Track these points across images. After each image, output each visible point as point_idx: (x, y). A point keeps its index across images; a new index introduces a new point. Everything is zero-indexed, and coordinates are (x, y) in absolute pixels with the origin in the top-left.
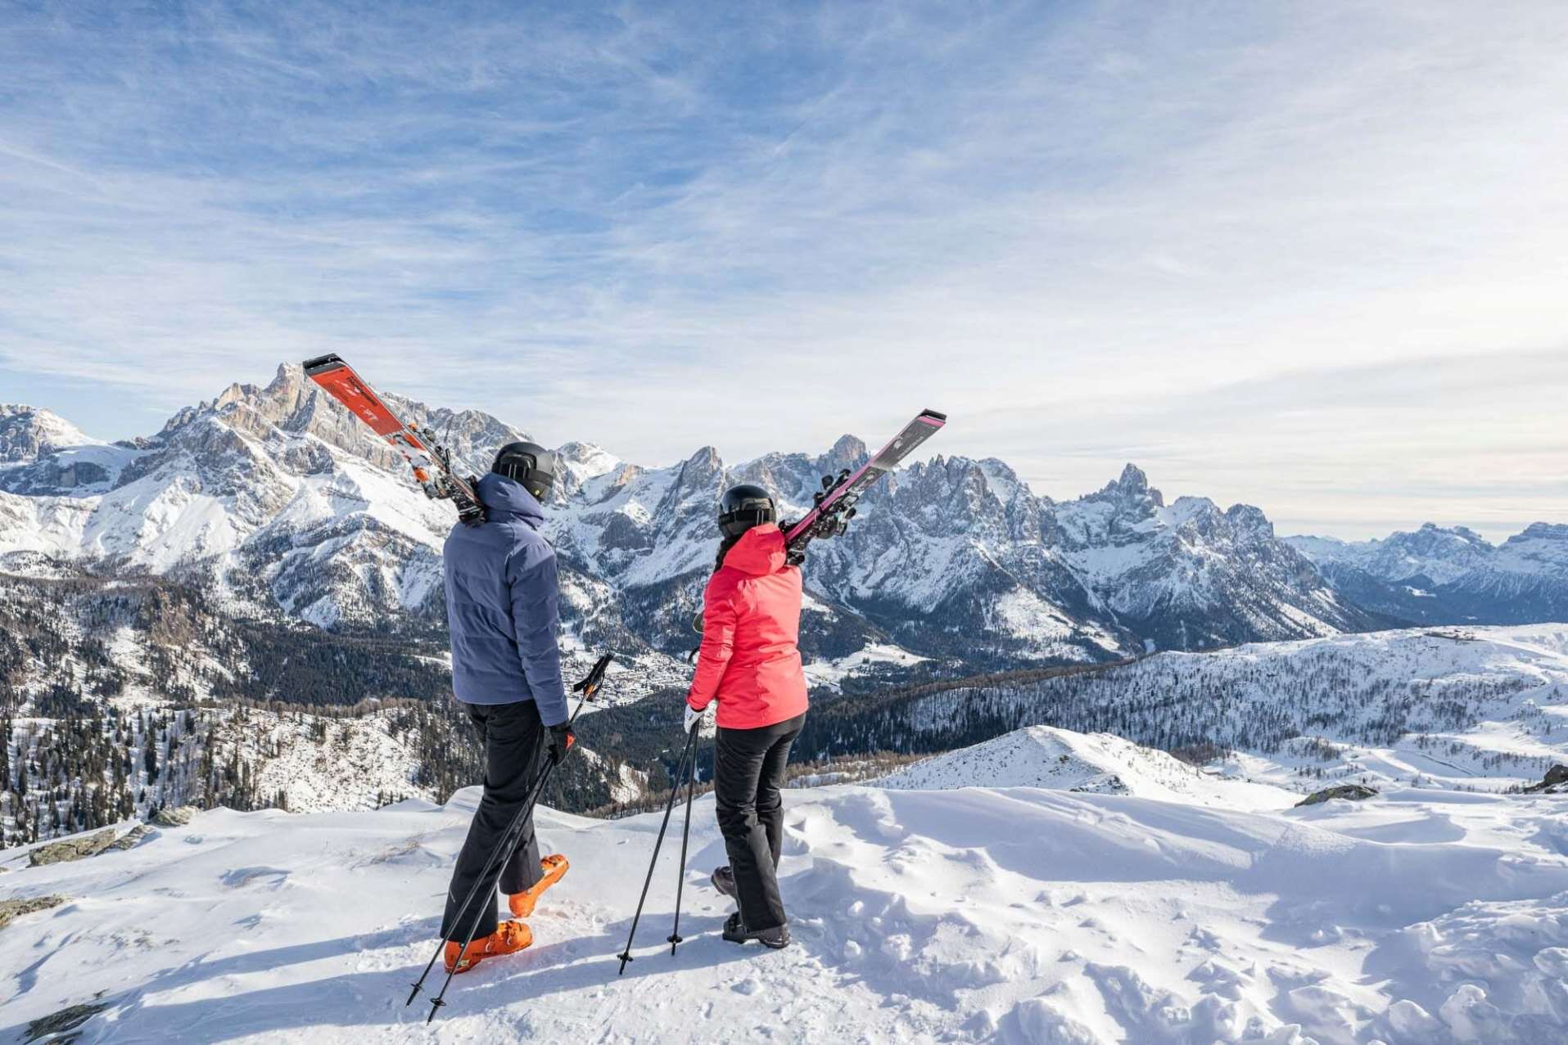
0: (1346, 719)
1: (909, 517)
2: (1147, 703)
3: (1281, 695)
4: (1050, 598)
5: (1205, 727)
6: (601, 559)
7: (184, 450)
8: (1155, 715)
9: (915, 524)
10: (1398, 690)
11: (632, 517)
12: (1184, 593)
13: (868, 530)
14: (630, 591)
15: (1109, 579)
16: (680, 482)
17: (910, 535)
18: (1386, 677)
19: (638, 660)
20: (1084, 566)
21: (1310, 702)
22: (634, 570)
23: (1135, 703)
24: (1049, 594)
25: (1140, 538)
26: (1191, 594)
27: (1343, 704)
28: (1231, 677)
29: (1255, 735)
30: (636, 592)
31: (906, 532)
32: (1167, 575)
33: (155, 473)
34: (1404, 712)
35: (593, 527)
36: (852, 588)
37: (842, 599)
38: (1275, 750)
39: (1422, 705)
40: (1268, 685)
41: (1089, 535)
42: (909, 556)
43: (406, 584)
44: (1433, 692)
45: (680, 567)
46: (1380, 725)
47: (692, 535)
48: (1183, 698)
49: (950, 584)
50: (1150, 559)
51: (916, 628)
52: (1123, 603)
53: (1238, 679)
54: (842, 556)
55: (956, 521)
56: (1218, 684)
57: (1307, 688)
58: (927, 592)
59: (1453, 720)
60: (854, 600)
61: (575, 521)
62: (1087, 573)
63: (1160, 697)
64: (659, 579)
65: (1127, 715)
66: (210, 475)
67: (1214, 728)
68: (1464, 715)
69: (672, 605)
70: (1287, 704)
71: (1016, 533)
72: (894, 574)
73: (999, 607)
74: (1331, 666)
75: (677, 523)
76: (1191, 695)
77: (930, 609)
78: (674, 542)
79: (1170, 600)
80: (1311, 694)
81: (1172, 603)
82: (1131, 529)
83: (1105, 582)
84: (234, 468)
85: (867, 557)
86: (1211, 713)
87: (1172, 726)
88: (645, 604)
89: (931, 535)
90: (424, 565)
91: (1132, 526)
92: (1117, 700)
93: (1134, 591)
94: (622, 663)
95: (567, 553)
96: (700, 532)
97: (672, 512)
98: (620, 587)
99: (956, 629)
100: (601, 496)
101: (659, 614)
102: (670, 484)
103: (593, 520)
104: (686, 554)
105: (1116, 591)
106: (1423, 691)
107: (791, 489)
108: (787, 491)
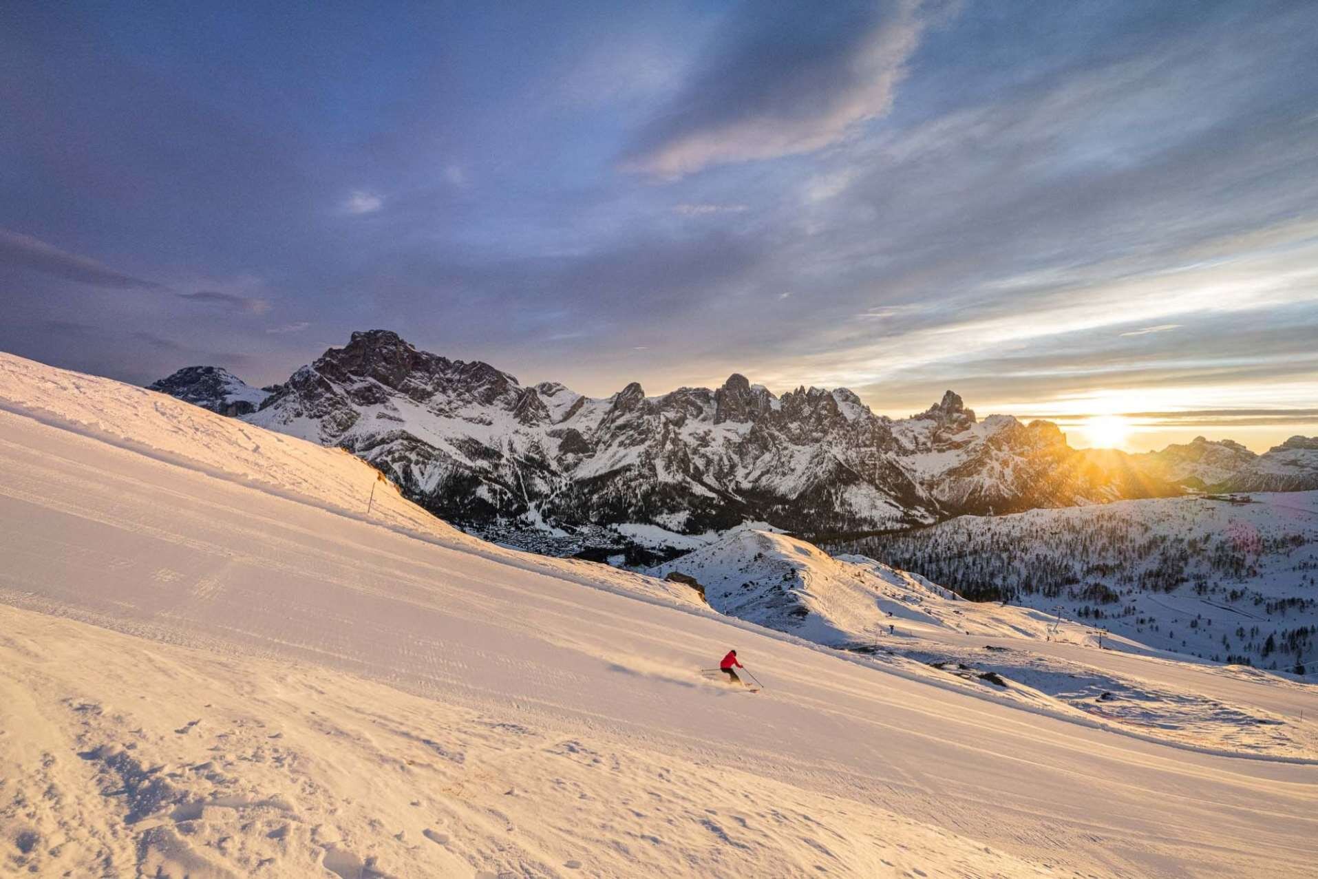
0: (1124, 569)
1: (779, 431)
2: (944, 555)
3: (1063, 549)
4: (886, 489)
5: (992, 575)
6: (560, 460)
7: (293, 390)
8: (949, 566)
9: (784, 436)
10: (1175, 545)
11: (581, 432)
12: (993, 486)
13: (750, 441)
14: (577, 482)
15: (933, 476)
16: (615, 408)
17: (781, 443)
18: (1162, 533)
19: (578, 529)
20: (914, 467)
21: (1090, 555)
22: (582, 468)
23: (934, 556)
24: (885, 486)
25: (957, 446)
26: (998, 486)
27: (1122, 557)
28: (1018, 534)
29: (1038, 581)
30: (582, 483)
31: (777, 442)
32: (979, 473)
33: (275, 405)
34: (1182, 564)
35: (555, 439)
36: (737, 482)
37: (730, 490)
38: (1056, 594)
39: (1200, 558)
40: (1052, 541)
41: (917, 443)
42: (780, 458)
43: (426, 476)
44: (1211, 546)
45: (612, 466)
46: (1158, 574)
47: (621, 444)
48: (975, 552)
49: (809, 479)
50: (965, 461)
51: (782, 510)
52: (944, 494)
53: (1024, 536)
54: (730, 459)
55: (814, 434)
56: (1006, 540)
57: (1088, 543)
58: (792, 484)
59: (1232, 571)
60: (739, 491)
61: (543, 434)
62: (915, 471)
63: (956, 551)
64: (597, 474)
65: (926, 565)
66: (308, 405)
67: (1001, 575)
68: (1243, 566)
69: (605, 491)
70: (1069, 557)
71: (860, 441)
72: (768, 472)
73: (846, 496)
74: (1110, 526)
75: (612, 436)
76: (982, 549)
77: (794, 497)
78: (610, 449)
79: (980, 491)
80: (1091, 549)
81: (983, 493)
82: (950, 439)
83: (930, 478)
84: (323, 400)
85: (749, 460)
86: (998, 564)
87: (964, 574)
88: (586, 491)
89: (796, 444)
90: (438, 464)
91: (951, 436)
92: (919, 554)
93: (952, 485)
94: (567, 531)
95: (537, 457)
96: (628, 442)
97: (609, 428)
98: (571, 479)
99: (812, 511)
100: (561, 418)
101: (595, 497)
102: (608, 409)
103: (554, 434)
104: (617, 457)
105: (938, 485)
106: (1201, 545)
107: (695, 413)
108: (692, 415)
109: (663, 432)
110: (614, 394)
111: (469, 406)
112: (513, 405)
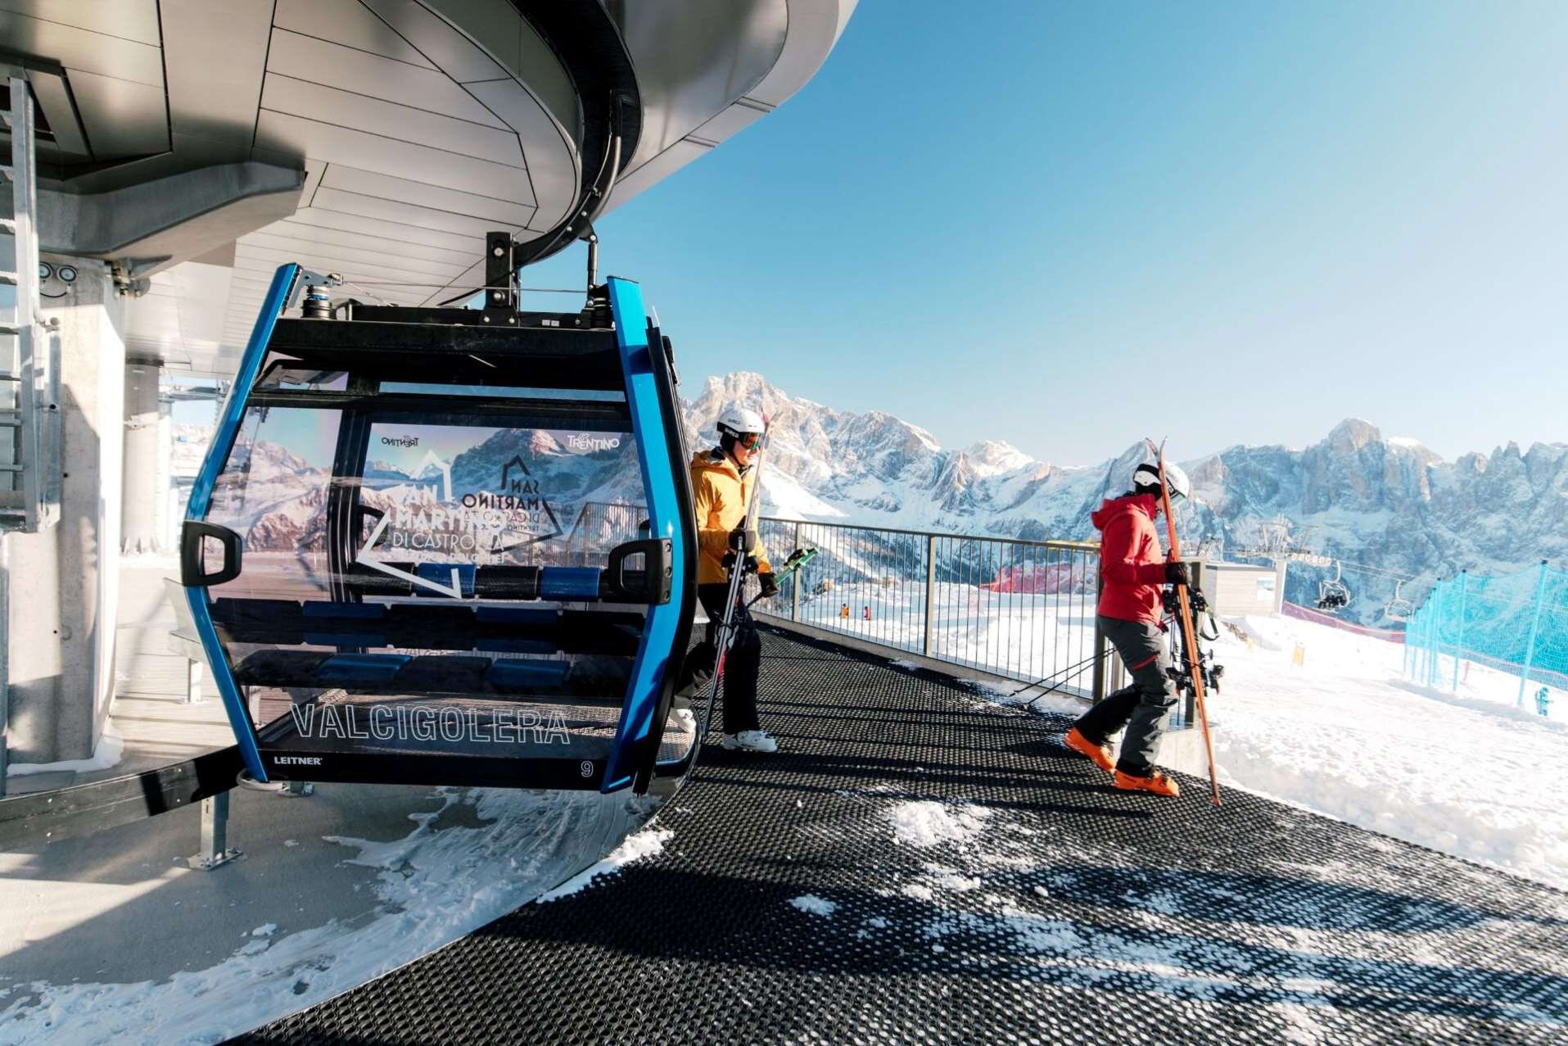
1: (1456, 531)
9: (1467, 542)
11: (1045, 525)
13: (1384, 548)
16: (1108, 484)
17: (1458, 556)
89: (1496, 558)
100: (1011, 502)
102: (1095, 487)
107: (1263, 493)
108: (1255, 495)
109: (1202, 528)
110: (1105, 460)
111: (862, 481)
112: (929, 480)
